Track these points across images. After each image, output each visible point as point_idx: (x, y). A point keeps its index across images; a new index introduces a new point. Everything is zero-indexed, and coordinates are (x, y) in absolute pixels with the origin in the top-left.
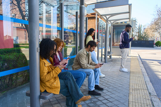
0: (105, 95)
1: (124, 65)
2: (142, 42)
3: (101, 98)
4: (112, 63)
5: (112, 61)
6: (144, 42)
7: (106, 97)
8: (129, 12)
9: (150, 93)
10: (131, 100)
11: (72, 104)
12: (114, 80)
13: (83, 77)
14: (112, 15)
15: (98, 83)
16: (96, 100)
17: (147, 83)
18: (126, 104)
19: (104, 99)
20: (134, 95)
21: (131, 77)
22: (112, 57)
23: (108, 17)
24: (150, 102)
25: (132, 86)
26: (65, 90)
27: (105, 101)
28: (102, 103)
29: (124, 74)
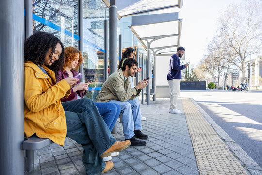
0: (154, 144)
1: (175, 104)
2: (192, 83)
3: (146, 150)
4: (157, 105)
5: (156, 103)
6: (194, 83)
7: (156, 148)
8: (178, 35)
9: (223, 140)
10: (197, 150)
11: (94, 159)
12: (164, 125)
13: (114, 111)
14: (155, 38)
15: (140, 127)
16: (138, 153)
17: (213, 126)
18: (191, 156)
19: (152, 151)
20: (200, 143)
21: (188, 120)
22: (157, 99)
23: (149, 41)
24: (230, 152)
25: (193, 130)
26: (79, 132)
27: (154, 155)
28: (150, 158)
29: (177, 116)
